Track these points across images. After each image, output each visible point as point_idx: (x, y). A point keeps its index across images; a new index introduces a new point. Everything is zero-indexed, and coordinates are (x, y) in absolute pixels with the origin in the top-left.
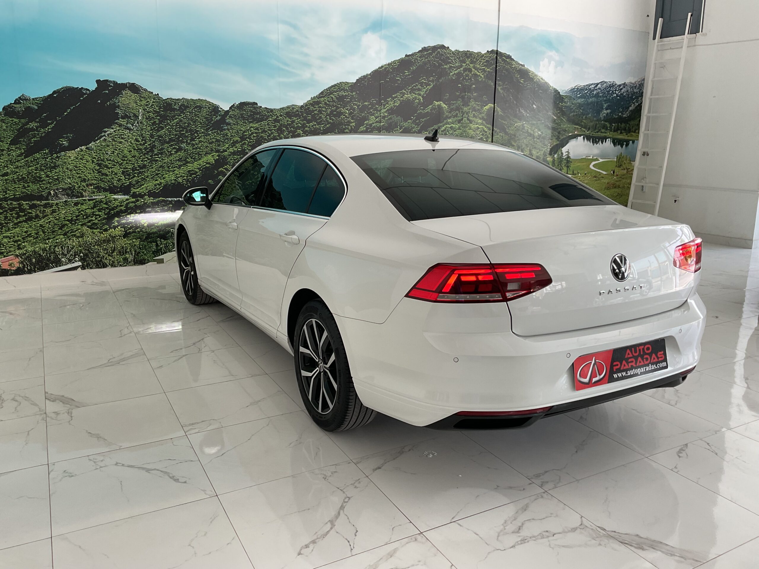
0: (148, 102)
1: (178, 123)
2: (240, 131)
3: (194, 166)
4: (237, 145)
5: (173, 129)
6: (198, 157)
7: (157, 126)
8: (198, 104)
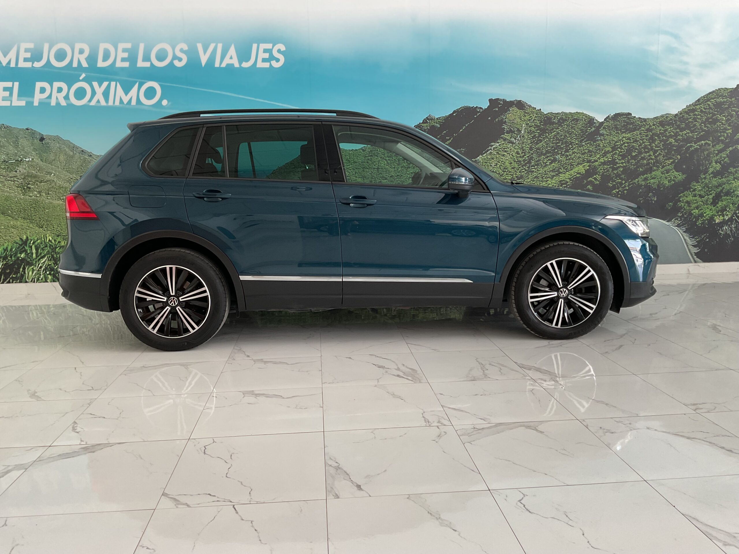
0: (531, 117)
1: (555, 136)
2: (612, 141)
3: (565, 176)
4: (608, 155)
5: (550, 141)
6: (570, 168)
7: (536, 139)
8: (575, 117)
